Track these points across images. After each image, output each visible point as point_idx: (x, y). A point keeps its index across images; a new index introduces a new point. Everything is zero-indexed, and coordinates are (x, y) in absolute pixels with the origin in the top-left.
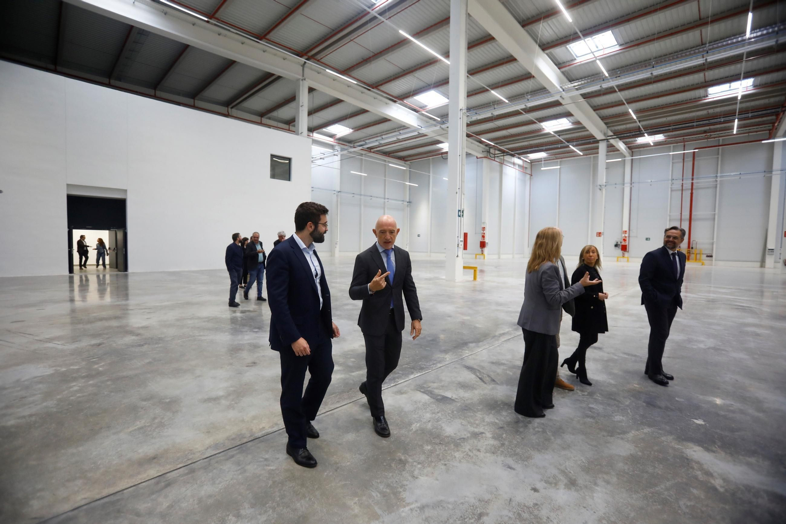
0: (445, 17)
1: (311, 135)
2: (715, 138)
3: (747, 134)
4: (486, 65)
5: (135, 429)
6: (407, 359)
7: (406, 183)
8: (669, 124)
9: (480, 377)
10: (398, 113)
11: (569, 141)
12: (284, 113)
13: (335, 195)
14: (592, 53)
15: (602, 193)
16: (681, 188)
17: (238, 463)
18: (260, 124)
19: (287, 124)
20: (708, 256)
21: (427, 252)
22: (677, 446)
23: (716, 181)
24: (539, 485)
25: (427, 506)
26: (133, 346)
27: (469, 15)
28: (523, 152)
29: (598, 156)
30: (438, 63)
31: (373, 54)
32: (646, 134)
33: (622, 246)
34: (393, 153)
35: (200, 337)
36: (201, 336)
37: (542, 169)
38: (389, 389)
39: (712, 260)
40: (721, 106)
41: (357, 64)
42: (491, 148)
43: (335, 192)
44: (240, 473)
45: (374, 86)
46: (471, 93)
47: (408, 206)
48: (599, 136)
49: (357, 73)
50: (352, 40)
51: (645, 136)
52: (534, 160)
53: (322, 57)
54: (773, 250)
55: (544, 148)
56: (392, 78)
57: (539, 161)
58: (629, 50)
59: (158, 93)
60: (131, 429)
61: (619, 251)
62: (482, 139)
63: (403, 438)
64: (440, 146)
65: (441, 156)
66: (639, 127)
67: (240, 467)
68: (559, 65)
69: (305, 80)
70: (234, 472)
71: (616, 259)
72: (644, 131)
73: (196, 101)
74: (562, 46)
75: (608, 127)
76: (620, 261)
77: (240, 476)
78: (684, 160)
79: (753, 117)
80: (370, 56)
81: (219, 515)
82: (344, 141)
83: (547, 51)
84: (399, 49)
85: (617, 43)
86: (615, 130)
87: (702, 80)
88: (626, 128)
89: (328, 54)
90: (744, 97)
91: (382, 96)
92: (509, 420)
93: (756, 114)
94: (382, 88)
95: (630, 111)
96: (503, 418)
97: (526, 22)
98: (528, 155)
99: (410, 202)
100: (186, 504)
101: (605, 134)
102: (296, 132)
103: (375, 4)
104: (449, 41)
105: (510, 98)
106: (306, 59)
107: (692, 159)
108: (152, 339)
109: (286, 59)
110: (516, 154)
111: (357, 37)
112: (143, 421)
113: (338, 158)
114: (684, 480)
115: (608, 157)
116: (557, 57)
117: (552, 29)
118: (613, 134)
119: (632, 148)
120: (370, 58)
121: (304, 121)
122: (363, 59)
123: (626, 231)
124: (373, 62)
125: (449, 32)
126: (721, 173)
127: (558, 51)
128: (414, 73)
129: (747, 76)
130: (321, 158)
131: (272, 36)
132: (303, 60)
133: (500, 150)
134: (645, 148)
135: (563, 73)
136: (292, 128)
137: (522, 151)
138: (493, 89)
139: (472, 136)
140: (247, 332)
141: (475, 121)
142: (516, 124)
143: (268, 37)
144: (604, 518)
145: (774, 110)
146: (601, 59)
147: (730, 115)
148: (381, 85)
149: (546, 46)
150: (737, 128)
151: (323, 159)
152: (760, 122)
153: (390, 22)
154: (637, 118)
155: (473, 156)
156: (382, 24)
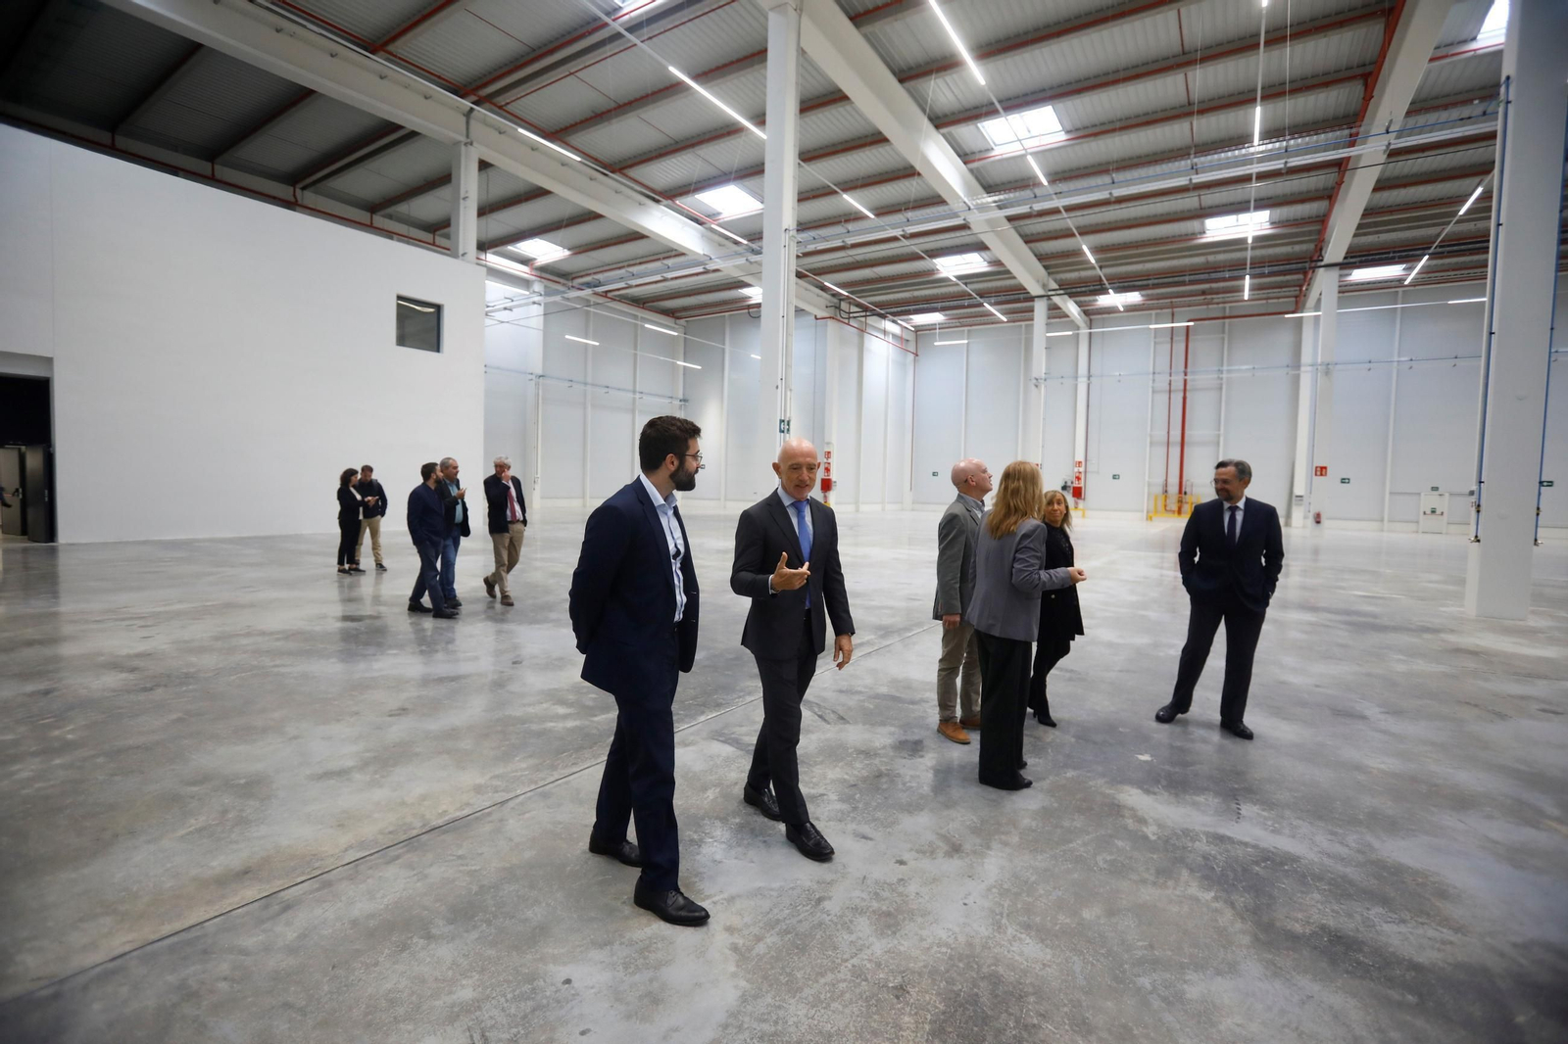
0: (758, 48)
1: (483, 257)
2: (1217, 304)
3: (1264, 302)
4: (834, 145)
5: (191, 832)
6: (692, 691)
7: (678, 363)
8: (1147, 275)
9: (820, 713)
10: (663, 223)
11: (982, 294)
12: (426, 207)
13: (533, 383)
14: (1020, 140)
15: (1040, 393)
16: (1168, 388)
17: (410, 866)
18: (370, 228)
19: (430, 232)
21: (719, 499)
22: (1108, 791)
23: (1222, 379)
24: (906, 857)
25: (739, 896)
26: (129, 692)
27: (802, 52)
28: (902, 311)
29: (1032, 325)
30: (741, 135)
31: (616, 105)
32: (1111, 291)
33: (1074, 488)
34: (653, 301)
35: (276, 670)
36: (276, 666)
37: (936, 344)
40: (1225, 252)
41: (582, 122)
42: (843, 300)
43: (530, 377)
44: (418, 880)
45: (618, 167)
46: (807, 195)
48: (1034, 289)
49: (581, 138)
50: (571, 74)
51: (1109, 293)
52: (922, 326)
53: (508, 101)
54: (1301, 496)
55: (939, 305)
56: (654, 154)
57: (930, 328)
58: (1081, 143)
59: (121, 141)
60: (182, 832)
62: (826, 284)
63: (693, 811)
64: (746, 291)
65: (746, 311)
66: (1100, 277)
67: (415, 872)
68: (966, 157)
69: (471, 144)
70: (405, 879)
72: (1108, 286)
73: (217, 167)
74: (970, 123)
75: (1049, 274)
77: (419, 884)
78: (1172, 339)
79: (1271, 274)
80: (609, 108)
81: (394, 939)
82: (552, 274)
83: (944, 130)
84: (665, 101)
85: (1061, 128)
86: (1061, 280)
87: (1197, 205)
88: (1080, 278)
89: (522, 97)
90: (1258, 239)
91: (632, 189)
92: (866, 774)
93: (1276, 269)
94: (632, 172)
95: (1085, 248)
96: (856, 772)
97: (908, 75)
98: (911, 317)
99: (685, 400)
100: (330, 931)
101: (1044, 286)
102: (450, 251)
103: (620, 7)
104: (765, 94)
105: (876, 209)
106: (473, 103)
107: (1184, 338)
108: (169, 676)
109: (431, 97)
110: (889, 313)
111: (582, 69)
112: (202, 818)
113: (538, 310)
114: (1109, 832)
115: (1049, 327)
116: (959, 140)
117: (953, 92)
118: (1057, 287)
119: (1089, 313)
120: (609, 111)
121: (469, 228)
122: (593, 112)
123: (1080, 462)
124: (614, 121)
125: (765, 78)
126: (1228, 365)
127: (963, 132)
128: (697, 148)
129: (1261, 204)
130: (505, 309)
131: (399, 47)
132: (466, 104)
133: (858, 305)
134: (1111, 315)
135: (971, 171)
136: (440, 240)
137: (899, 309)
138: (845, 190)
139: (807, 276)
140: (374, 655)
142: (889, 257)
143: (391, 48)
144: (995, 887)
145: (1300, 265)
146: (1035, 154)
147: (1238, 267)
148: (631, 166)
149: (941, 121)
150: (1250, 290)
151: (511, 310)
152: (1282, 282)
153: (649, 46)
154: (1097, 261)
155: (808, 313)
156: (634, 48)
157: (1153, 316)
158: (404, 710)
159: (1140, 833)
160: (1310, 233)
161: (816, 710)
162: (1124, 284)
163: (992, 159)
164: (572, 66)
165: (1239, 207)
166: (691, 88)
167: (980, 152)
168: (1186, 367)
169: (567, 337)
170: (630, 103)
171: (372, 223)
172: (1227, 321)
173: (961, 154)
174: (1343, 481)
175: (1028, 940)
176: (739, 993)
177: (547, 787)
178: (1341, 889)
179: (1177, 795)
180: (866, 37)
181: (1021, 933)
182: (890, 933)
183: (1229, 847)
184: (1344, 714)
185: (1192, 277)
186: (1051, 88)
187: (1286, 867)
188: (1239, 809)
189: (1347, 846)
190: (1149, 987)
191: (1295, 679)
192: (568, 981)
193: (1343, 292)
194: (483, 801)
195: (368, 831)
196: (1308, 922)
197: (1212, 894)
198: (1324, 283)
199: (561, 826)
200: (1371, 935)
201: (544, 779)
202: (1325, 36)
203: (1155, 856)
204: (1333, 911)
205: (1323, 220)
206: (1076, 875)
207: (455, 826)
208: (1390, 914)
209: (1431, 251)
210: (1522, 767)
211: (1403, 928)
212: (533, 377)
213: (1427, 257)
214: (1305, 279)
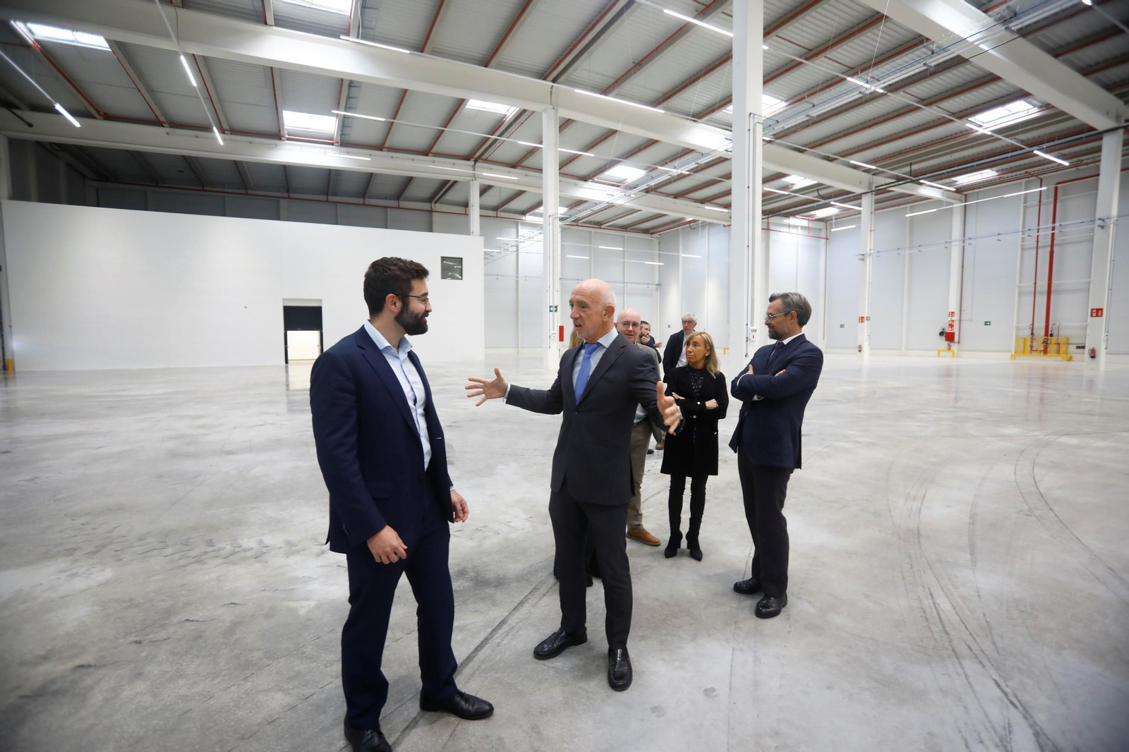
2: (1087, 164)
16: (1036, 245)
20: (1078, 347)
33: (948, 334)
37: (832, 230)
39: (1084, 353)
47: (657, 290)
61: (943, 343)
71: (936, 353)
76: (942, 356)
99: (659, 285)
106: (473, 162)
107: (1052, 199)
123: (954, 312)
131: (435, 151)
138: (852, 75)
143: (432, 152)
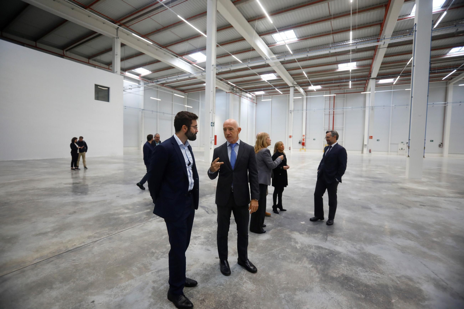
0: (204, 11)
1: (124, 73)
2: (343, 89)
3: (355, 89)
4: (228, 41)
7: (185, 106)
8: (322, 81)
10: (179, 64)
11: (275, 86)
12: (105, 57)
13: (141, 111)
14: (284, 40)
15: (292, 115)
16: (329, 114)
17: (55, 264)
18: (88, 64)
19: (107, 66)
22: (289, 234)
23: (344, 111)
27: (218, 12)
28: (252, 91)
30: (201, 37)
31: (163, 27)
32: (312, 85)
34: (177, 87)
35: (38, 200)
37: (262, 100)
38: (155, 220)
40: (344, 74)
41: (152, 33)
42: (234, 87)
43: (140, 110)
45: (164, 46)
46: (219, 56)
48: (290, 84)
49: (153, 37)
51: (311, 86)
52: (258, 95)
53: (130, 25)
54: (366, 145)
55: (262, 89)
56: (175, 42)
57: (260, 96)
58: (301, 42)
61: (301, 146)
62: (229, 82)
64: (204, 84)
66: (309, 81)
67: (56, 266)
68: (269, 45)
69: (118, 38)
70: (52, 268)
71: (299, 150)
72: (311, 84)
73: (37, 43)
74: (269, 35)
75: (294, 80)
76: (302, 151)
77: (55, 270)
78: (330, 99)
79: (357, 81)
81: (38, 290)
82: (146, 79)
83: (262, 37)
84: (178, 26)
85: (296, 37)
86: (298, 82)
87: (335, 60)
88: (303, 81)
89: (134, 24)
90: (353, 71)
93: (358, 79)
94: (169, 48)
95: (304, 72)
96: (212, 229)
97: (251, 20)
98: (255, 92)
101: (293, 84)
102: (113, 71)
105: (243, 60)
106: (119, 26)
110: (248, 91)
111: (152, 16)
113: (142, 88)
114: (285, 246)
115: (294, 96)
116: (266, 40)
117: (264, 25)
118: (297, 84)
119: (306, 92)
120: (161, 29)
121: (118, 64)
122: (156, 29)
123: (304, 135)
124: (163, 32)
126: (346, 107)
127: (268, 37)
129: (354, 60)
130: (129, 89)
131: (94, 7)
132: (116, 26)
133: (239, 89)
134: (313, 92)
135: (271, 49)
136: (110, 68)
137: (251, 90)
138: (233, 54)
139: (223, 80)
141: (221, 72)
142: (247, 75)
143: (91, 7)
145: (365, 78)
146: (289, 44)
147: (348, 78)
148: (168, 46)
149: (261, 34)
150: (351, 85)
151: (131, 89)
152: (360, 83)
153: (172, 9)
154: (308, 76)
155: (224, 91)
156: (167, 10)
157: (325, 93)
158: (75, 212)
159: (295, 247)
160: (367, 69)
161: (206, 210)
162: (316, 83)
163: (276, 46)
164: (149, 15)
165: (347, 61)
166: (185, 22)
167: (273, 43)
168: (334, 107)
169: (151, 98)
170: (168, 27)
171: (89, 62)
172: (345, 94)
173: (267, 44)
174: (378, 140)
175: (250, 283)
176: (149, 303)
177: (112, 236)
178: (351, 262)
179: (309, 234)
180: (238, 8)
181: (248, 280)
182: (206, 281)
183: (321, 250)
184: (365, 208)
185: (335, 81)
186: (293, 25)
187: (336, 256)
188: (327, 238)
189: (356, 248)
190: (283, 297)
191: (353, 198)
192: (93, 302)
193: (377, 86)
194: (89, 241)
195: (46, 252)
196: (338, 273)
197: (312, 265)
198: (372, 83)
199: (112, 248)
200: (356, 276)
201: (112, 233)
202: (369, 12)
203: (297, 254)
204: (347, 269)
205: (371, 65)
206: (271, 261)
207: (76, 250)
208: (363, 269)
209: (400, 75)
210: (411, 222)
211: (366, 274)
212: (141, 110)
213: (399, 76)
214: (366, 83)
